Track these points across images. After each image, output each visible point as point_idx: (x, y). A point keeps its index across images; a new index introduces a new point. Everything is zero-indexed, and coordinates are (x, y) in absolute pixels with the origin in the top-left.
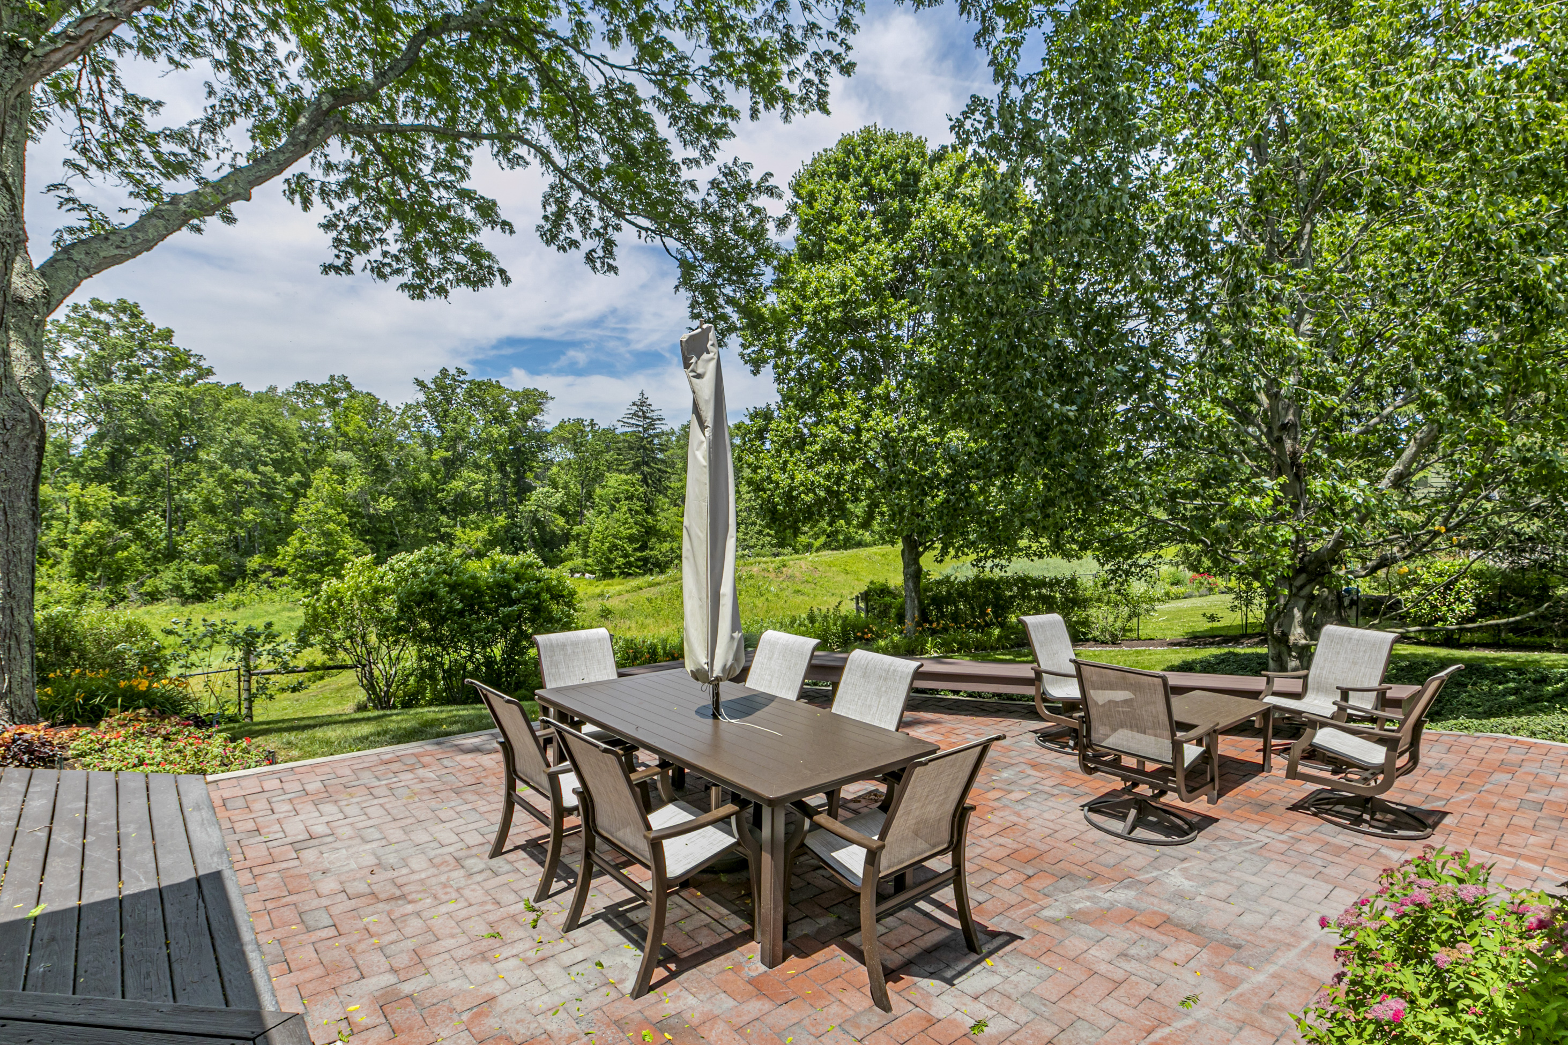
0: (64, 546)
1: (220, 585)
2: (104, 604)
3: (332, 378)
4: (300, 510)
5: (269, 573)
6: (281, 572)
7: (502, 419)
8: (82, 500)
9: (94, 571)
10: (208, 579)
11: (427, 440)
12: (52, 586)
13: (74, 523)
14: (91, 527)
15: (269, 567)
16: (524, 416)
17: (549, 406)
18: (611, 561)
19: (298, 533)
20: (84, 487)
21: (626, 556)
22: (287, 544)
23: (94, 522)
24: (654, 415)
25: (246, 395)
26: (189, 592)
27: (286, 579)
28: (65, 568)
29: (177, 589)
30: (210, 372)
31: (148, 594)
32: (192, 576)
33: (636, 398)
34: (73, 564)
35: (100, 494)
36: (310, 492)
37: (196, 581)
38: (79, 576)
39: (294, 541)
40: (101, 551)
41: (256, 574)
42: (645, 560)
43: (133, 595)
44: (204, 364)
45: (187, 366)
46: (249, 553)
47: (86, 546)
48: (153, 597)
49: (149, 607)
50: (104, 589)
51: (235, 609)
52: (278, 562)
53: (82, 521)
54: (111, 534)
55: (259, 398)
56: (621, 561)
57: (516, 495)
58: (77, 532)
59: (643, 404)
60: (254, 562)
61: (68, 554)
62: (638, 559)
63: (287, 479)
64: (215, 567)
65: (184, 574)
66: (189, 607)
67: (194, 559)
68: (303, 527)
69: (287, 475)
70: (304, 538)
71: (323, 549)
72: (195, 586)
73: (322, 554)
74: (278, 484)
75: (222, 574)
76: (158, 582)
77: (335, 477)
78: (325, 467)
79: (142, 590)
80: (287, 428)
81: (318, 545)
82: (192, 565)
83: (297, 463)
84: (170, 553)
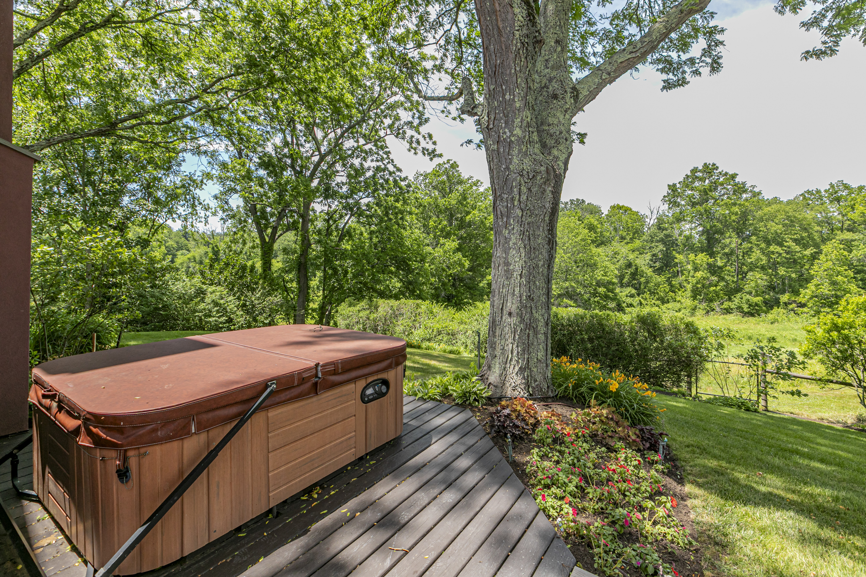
0: (689, 283)
1: (764, 308)
2: (705, 312)
4: (816, 267)
5: (794, 305)
6: (802, 305)
8: (696, 261)
9: (701, 296)
10: (756, 305)
12: (683, 301)
13: (692, 273)
14: (699, 274)
15: (795, 302)
19: (815, 282)
20: (696, 256)
22: (807, 288)
23: (700, 272)
25: (781, 202)
26: (746, 310)
27: (805, 310)
28: (689, 293)
29: (740, 309)
30: (759, 193)
31: (725, 309)
32: (748, 301)
34: (692, 291)
35: (702, 258)
36: (822, 257)
37: (750, 305)
38: (694, 298)
39: (811, 286)
40: (703, 286)
41: (786, 304)
43: (718, 309)
44: (756, 190)
45: (745, 191)
46: (783, 292)
47: (697, 283)
48: (728, 311)
49: (725, 316)
50: (704, 305)
51: (772, 323)
52: (801, 299)
53: (695, 272)
54: (708, 278)
55: (789, 203)
58: (693, 277)
60: (785, 298)
61: (689, 287)
63: (805, 250)
64: (762, 298)
65: (744, 301)
66: (746, 319)
67: (750, 293)
68: (818, 278)
69: (805, 247)
70: (819, 285)
71: (833, 293)
72: (749, 308)
73: (832, 296)
74: (798, 252)
75: (765, 302)
76: (730, 304)
77: (842, 246)
78: (834, 241)
79: (722, 307)
80: (806, 218)
81: (829, 290)
82: (748, 297)
83: (813, 240)
84: (738, 290)
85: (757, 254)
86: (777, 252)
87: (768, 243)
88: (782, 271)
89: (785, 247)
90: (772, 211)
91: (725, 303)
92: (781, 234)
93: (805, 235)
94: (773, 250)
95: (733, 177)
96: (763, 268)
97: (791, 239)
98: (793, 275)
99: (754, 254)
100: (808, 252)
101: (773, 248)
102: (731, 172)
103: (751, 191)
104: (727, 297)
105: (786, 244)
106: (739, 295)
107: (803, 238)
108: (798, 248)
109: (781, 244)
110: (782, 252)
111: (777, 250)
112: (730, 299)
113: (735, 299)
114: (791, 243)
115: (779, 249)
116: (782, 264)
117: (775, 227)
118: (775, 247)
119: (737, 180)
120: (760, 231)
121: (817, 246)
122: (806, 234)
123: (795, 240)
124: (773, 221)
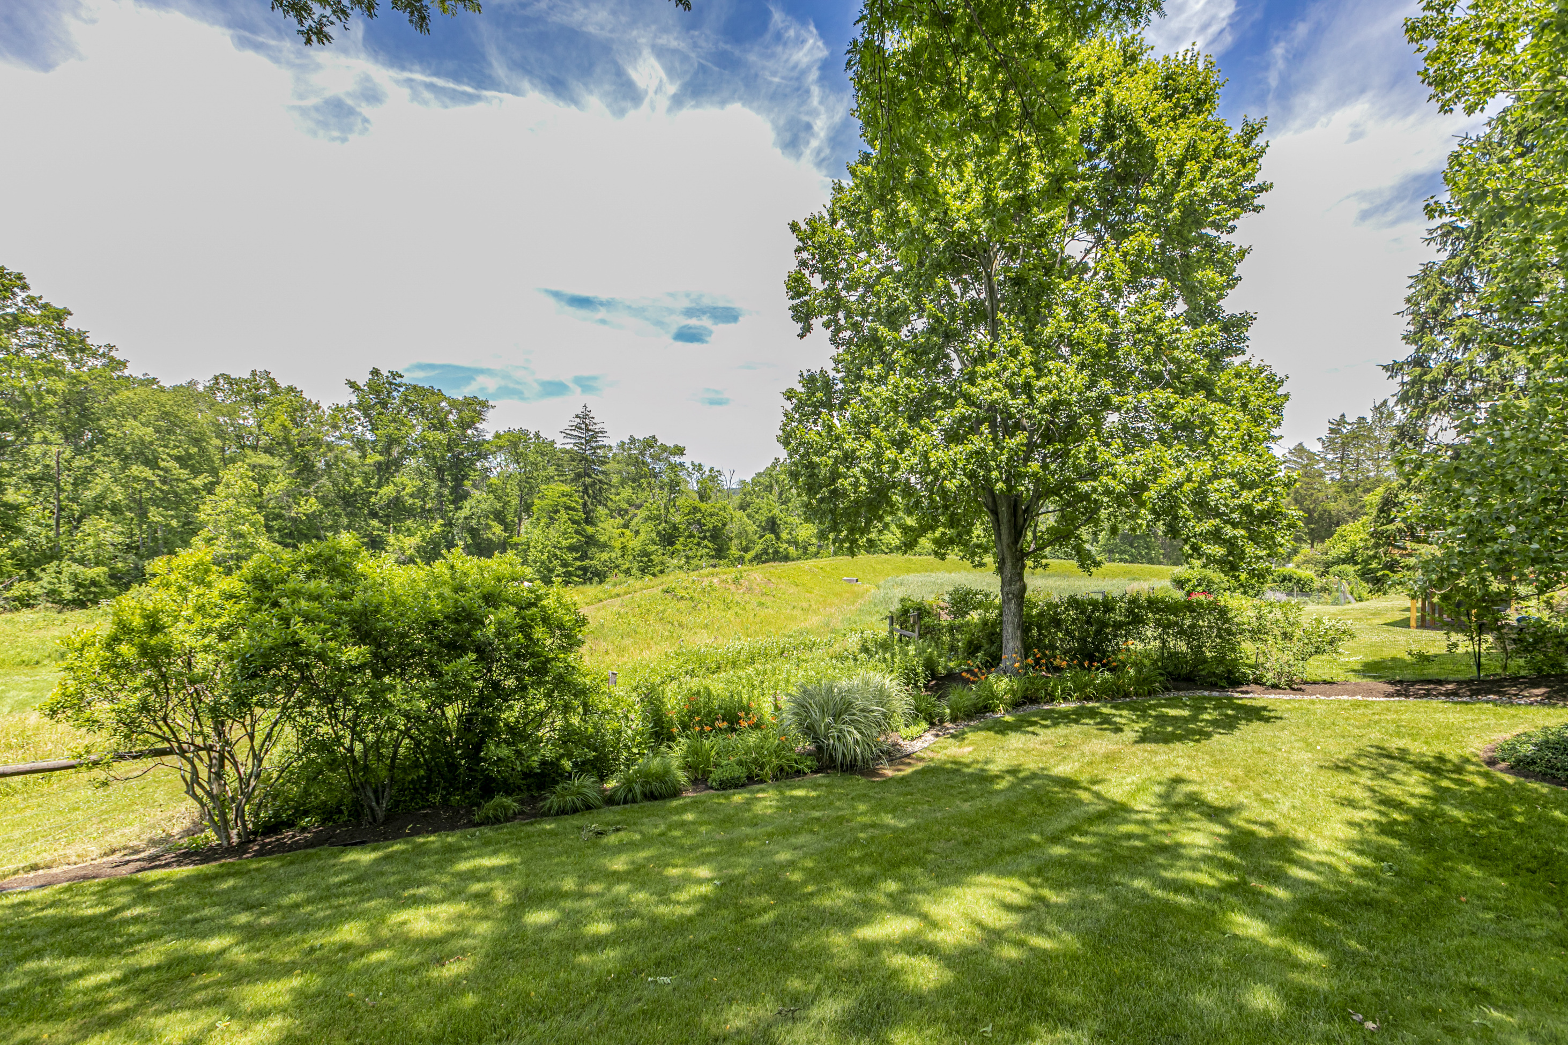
1: (110, 589)
3: (254, 373)
4: (208, 508)
7: (442, 426)
10: (94, 583)
11: (360, 444)
16: (464, 425)
17: (490, 414)
18: (551, 571)
19: (204, 533)
21: (565, 564)
24: (597, 428)
25: (161, 388)
26: (68, 596)
29: (53, 595)
30: (124, 364)
31: (15, 599)
32: (74, 578)
33: (579, 411)
36: (219, 489)
37: (79, 585)
39: (198, 542)
42: (585, 569)
44: (117, 356)
46: (153, 554)
48: (26, 602)
49: (15, 614)
55: (176, 391)
56: (560, 570)
57: (453, 502)
59: (585, 416)
62: (579, 568)
63: (195, 477)
64: (106, 569)
65: (64, 577)
66: (68, 614)
67: (82, 561)
68: (210, 527)
69: (196, 472)
70: (212, 539)
71: (233, 551)
72: (77, 590)
73: (231, 558)
74: (183, 481)
75: (115, 577)
76: (31, 585)
77: (251, 474)
78: (240, 464)
79: (8, 594)
80: (196, 422)
81: (226, 548)
82: (76, 568)
83: (210, 460)
84: (54, 554)
85: (102, 481)
86: (145, 479)
87: (126, 460)
88: (155, 515)
89: (162, 469)
90: (135, 400)
91: (17, 585)
92: (151, 443)
93: (194, 450)
94: (136, 473)
95: (60, 316)
96: (115, 509)
97: (168, 454)
98: (174, 523)
99: (98, 480)
100: (198, 482)
101: (136, 469)
102: (58, 304)
103: (104, 355)
104: (23, 572)
105: (162, 464)
106: (52, 567)
107: (190, 456)
108: (184, 473)
109: (152, 463)
110: (154, 478)
111: (144, 475)
112: (31, 576)
113: (42, 575)
114: (173, 464)
115: (148, 473)
116: (155, 502)
117: (138, 430)
118: (142, 468)
119: (67, 325)
120: (110, 435)
121: (214, 472)
122: (196, 450)
123: (178, 459)
124: (135, 417)
